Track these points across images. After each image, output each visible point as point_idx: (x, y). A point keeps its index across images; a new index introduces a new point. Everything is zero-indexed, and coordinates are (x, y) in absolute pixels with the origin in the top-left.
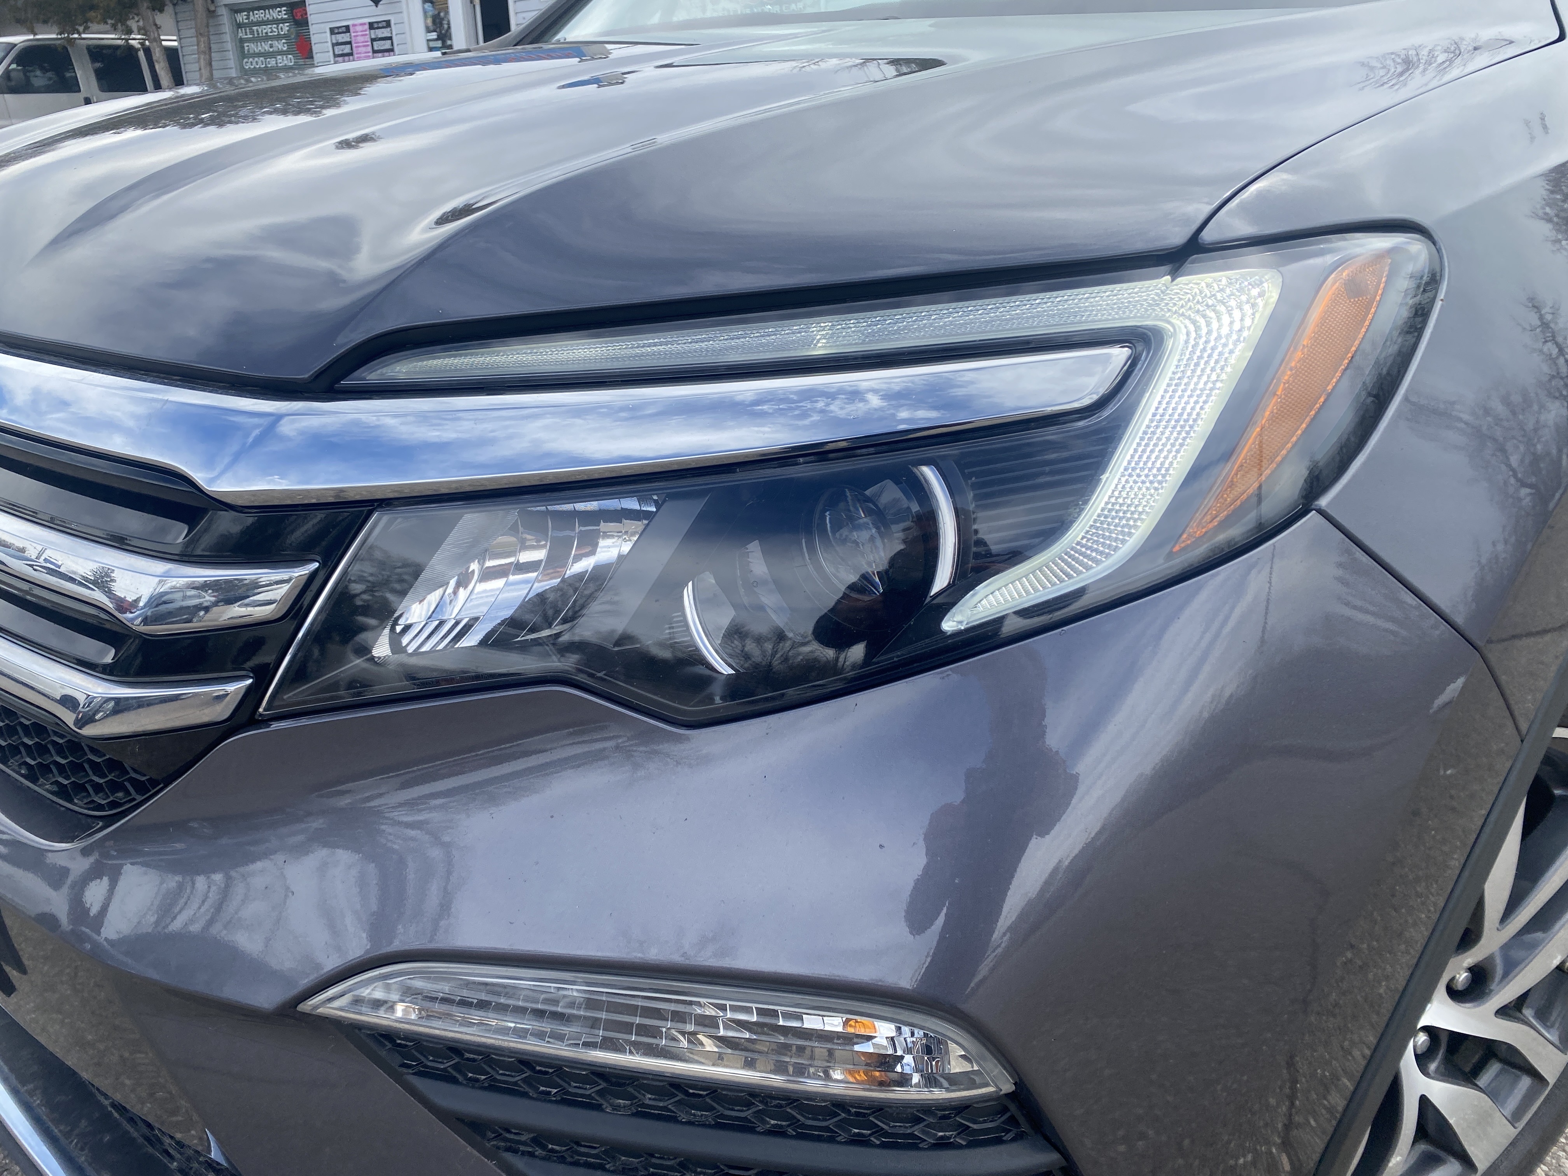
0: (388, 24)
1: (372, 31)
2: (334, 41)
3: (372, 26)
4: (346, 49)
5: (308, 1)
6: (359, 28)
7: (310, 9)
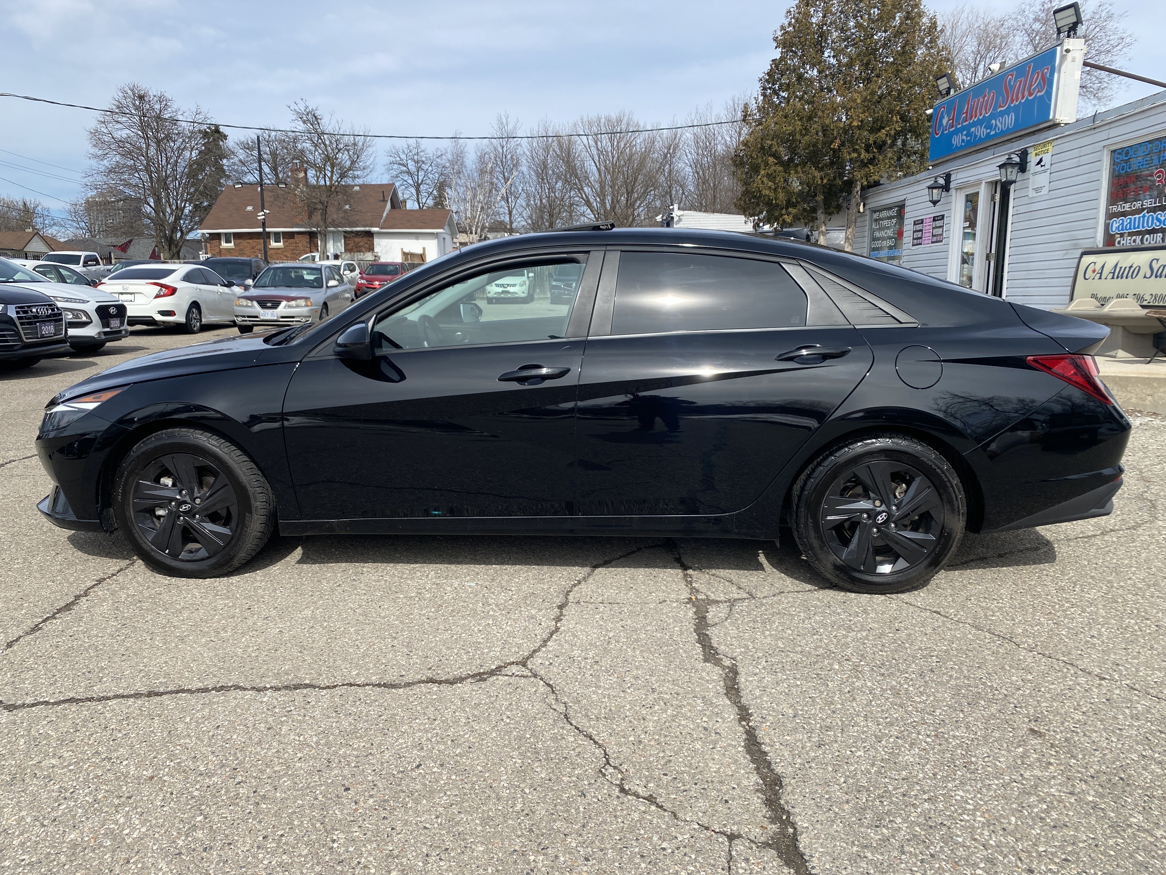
0: (943, 217)
1: (934, 223)
2: (912, 230)
3: (934, 219)
4: (919, 234)
5: (907, 203)
6: (928, 221)
7: (907, 209)
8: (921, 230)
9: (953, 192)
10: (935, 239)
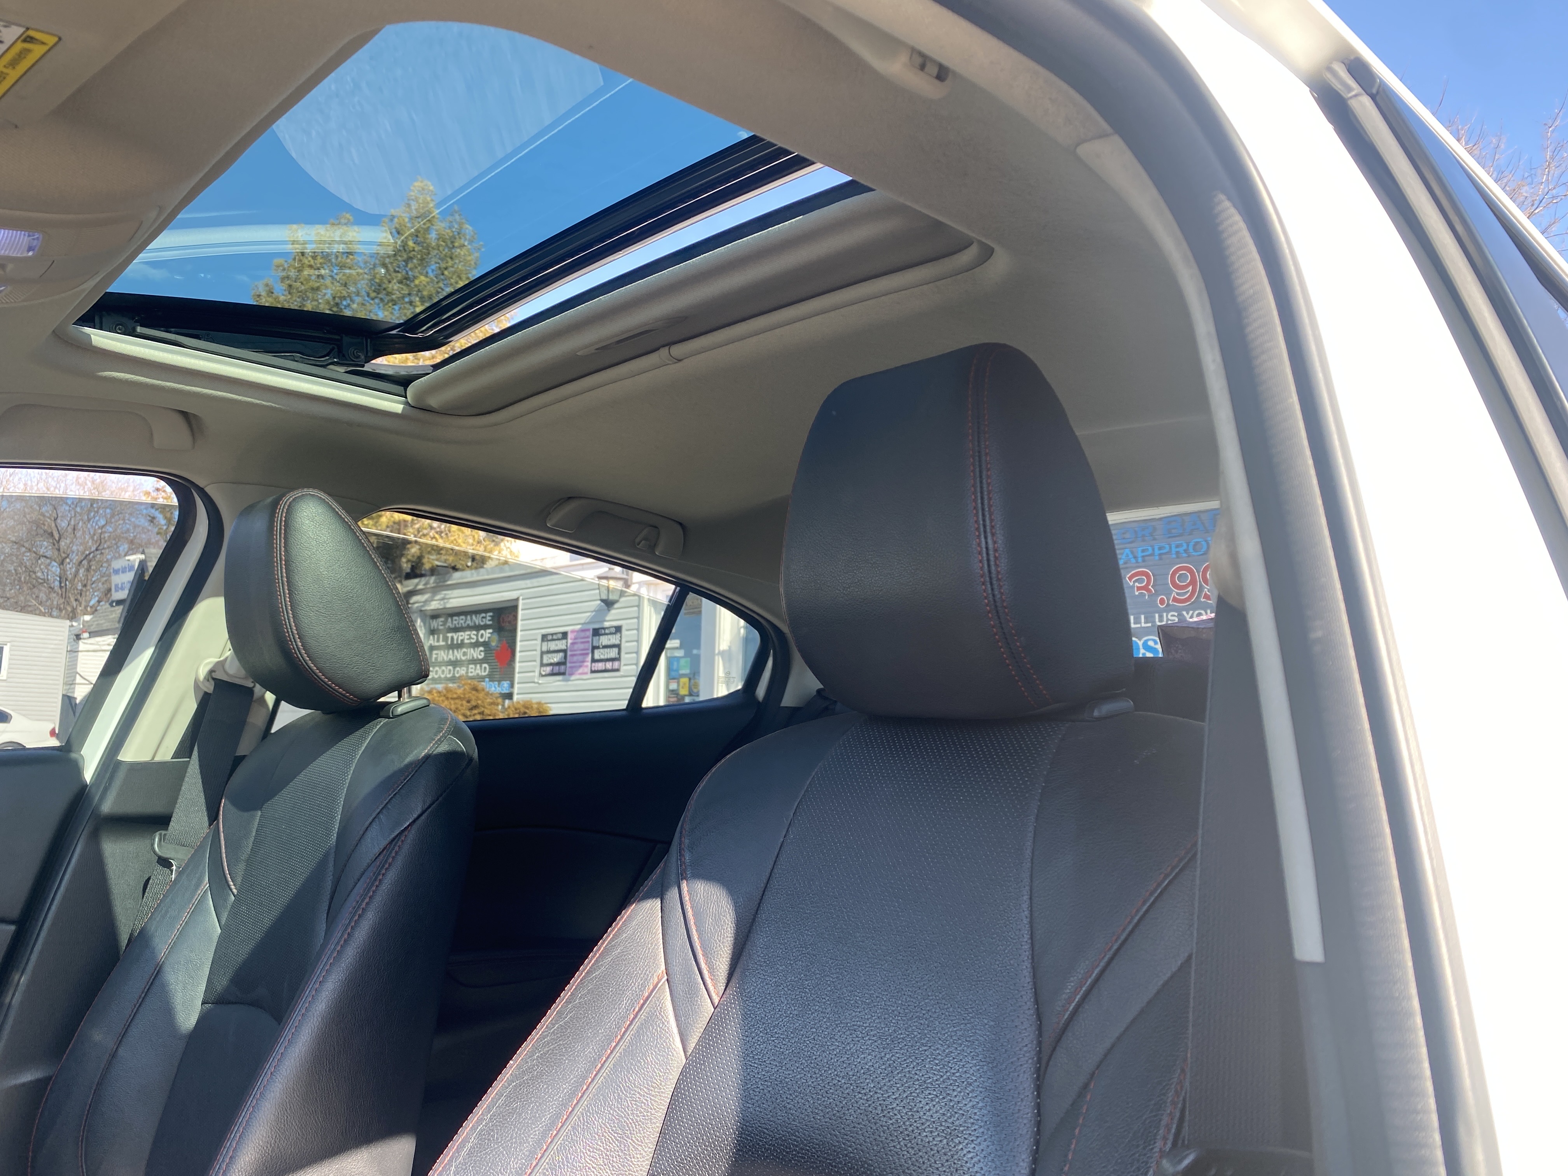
0: (618, 629)
1: (596, 638)
2: (545, 649)
3: (596, 632)
4: (559, 657)
5: (522, 604)
6: (579, 635)
7: (523, 615)
8: (562, 651)
10: (600, 666)
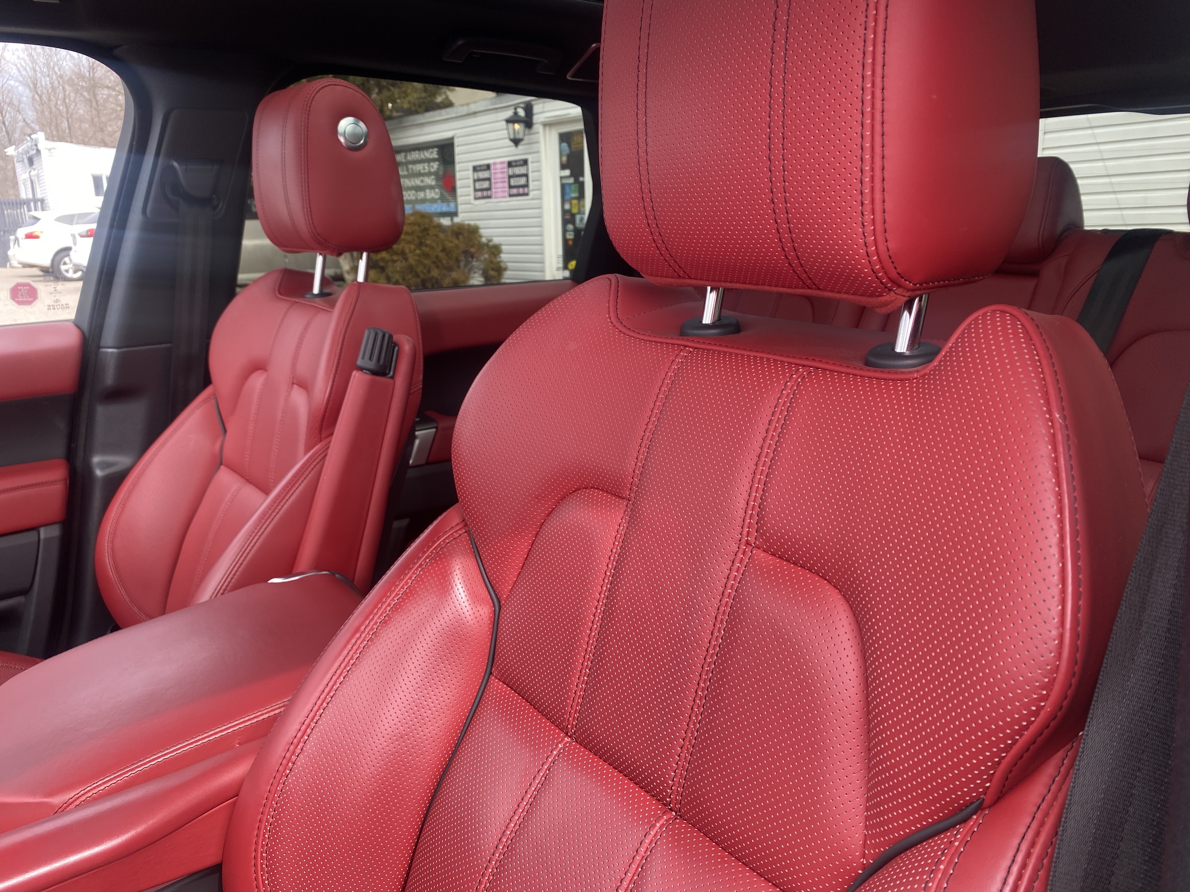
0: (525, 162)
1: (510, 169)
2: (476, 177)
3: (510, 164)
4: (486, 185)
5: (456, 142)
6: (498, 166)
7: (457, 150)
8: (489, 179)
9: (538, 127)
10: (514, 191)
